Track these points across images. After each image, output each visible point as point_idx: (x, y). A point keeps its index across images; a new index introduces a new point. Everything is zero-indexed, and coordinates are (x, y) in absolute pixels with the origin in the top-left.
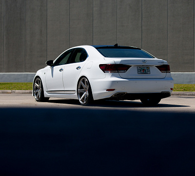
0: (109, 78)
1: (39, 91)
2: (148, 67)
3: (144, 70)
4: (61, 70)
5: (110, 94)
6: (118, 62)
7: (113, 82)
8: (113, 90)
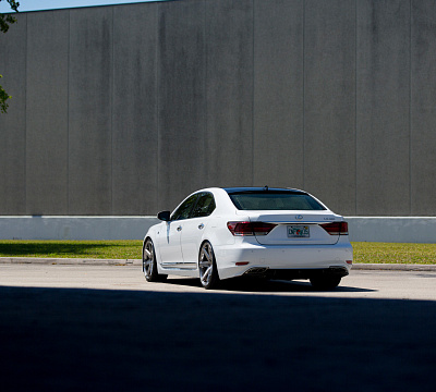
0: (240, 244)
1: (151, 263)
2: (306, 226)
3: (298, 231)
4: (179, 229)
5: (240, 271)
6: (255, 218)
7: (245, 251)
8: (247, 263)
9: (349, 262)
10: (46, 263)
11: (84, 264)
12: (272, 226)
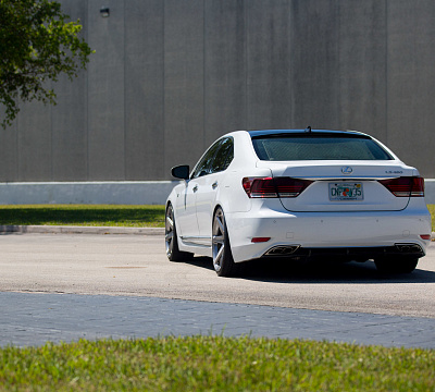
0: (257, 210)
2: (358, 184)
3: (345, 190)
4: (195, 189)
5: (258, 251)
6: (279, 172)
7: (264, 221)
8: (267, 239)
9: (425, 237)
10: (98, 233)
11: (140, 233)
12: (305, 184)
